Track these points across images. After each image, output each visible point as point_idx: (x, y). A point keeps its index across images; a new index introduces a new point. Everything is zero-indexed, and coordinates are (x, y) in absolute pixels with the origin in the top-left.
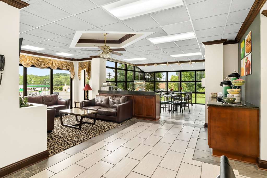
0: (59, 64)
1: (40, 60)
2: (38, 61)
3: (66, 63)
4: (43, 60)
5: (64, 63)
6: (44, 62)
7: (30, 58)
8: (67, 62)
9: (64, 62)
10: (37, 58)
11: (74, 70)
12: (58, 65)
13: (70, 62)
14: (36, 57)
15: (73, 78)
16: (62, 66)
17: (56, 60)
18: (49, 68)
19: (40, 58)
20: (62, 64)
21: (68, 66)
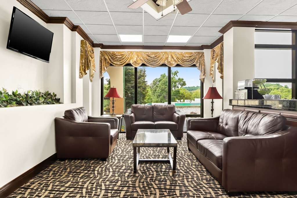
0: (178, 58)
1: (151, 55)
2: (149, 56)
3: (191, 55)
4: (155, 55)
5: (187, 55)
6: (156, 57)
7: (139, 55)
8: (192, 53)
9: (187, 53)
10: (147, 54)
11: (204, 65)
12: (176, 60)
13: (199, 53)
14: (146, 52)
15: (204, 79)
16: (183, 61)
17: (175, 52)
18: (164, 65)
19: (151, 52)
20: (185, 57)
21: (195, 59)
